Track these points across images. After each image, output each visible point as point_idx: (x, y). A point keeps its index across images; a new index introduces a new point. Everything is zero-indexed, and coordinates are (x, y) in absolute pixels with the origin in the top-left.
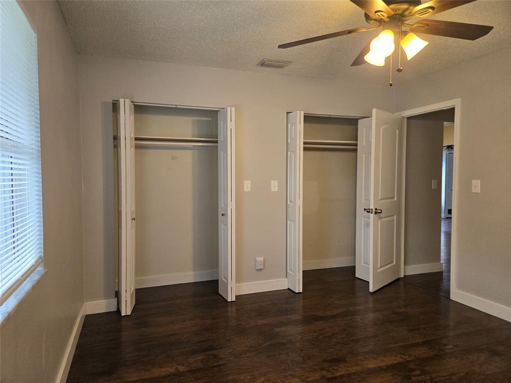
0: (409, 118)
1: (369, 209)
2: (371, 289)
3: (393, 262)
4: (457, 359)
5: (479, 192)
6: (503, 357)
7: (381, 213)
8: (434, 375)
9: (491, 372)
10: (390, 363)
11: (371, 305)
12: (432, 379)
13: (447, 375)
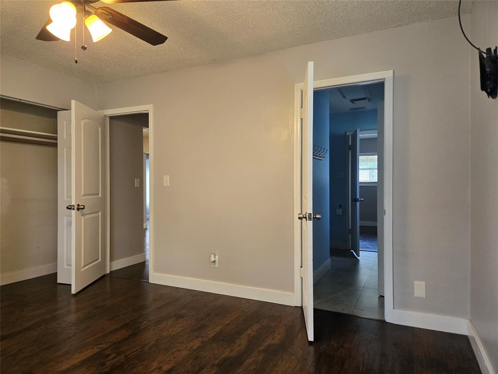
0: (112, 118)
1: (71, 206)
2: (73, 291)
3: (98, 259)
4: (149, 331)
5: (169, 185)
6: (185, 318)
7: (83, 209)
8: (128, 353)
9: (175, 333)
10: (85, 357)
11: (73, 307)
12: (126, 356)
13: (140, 349)
